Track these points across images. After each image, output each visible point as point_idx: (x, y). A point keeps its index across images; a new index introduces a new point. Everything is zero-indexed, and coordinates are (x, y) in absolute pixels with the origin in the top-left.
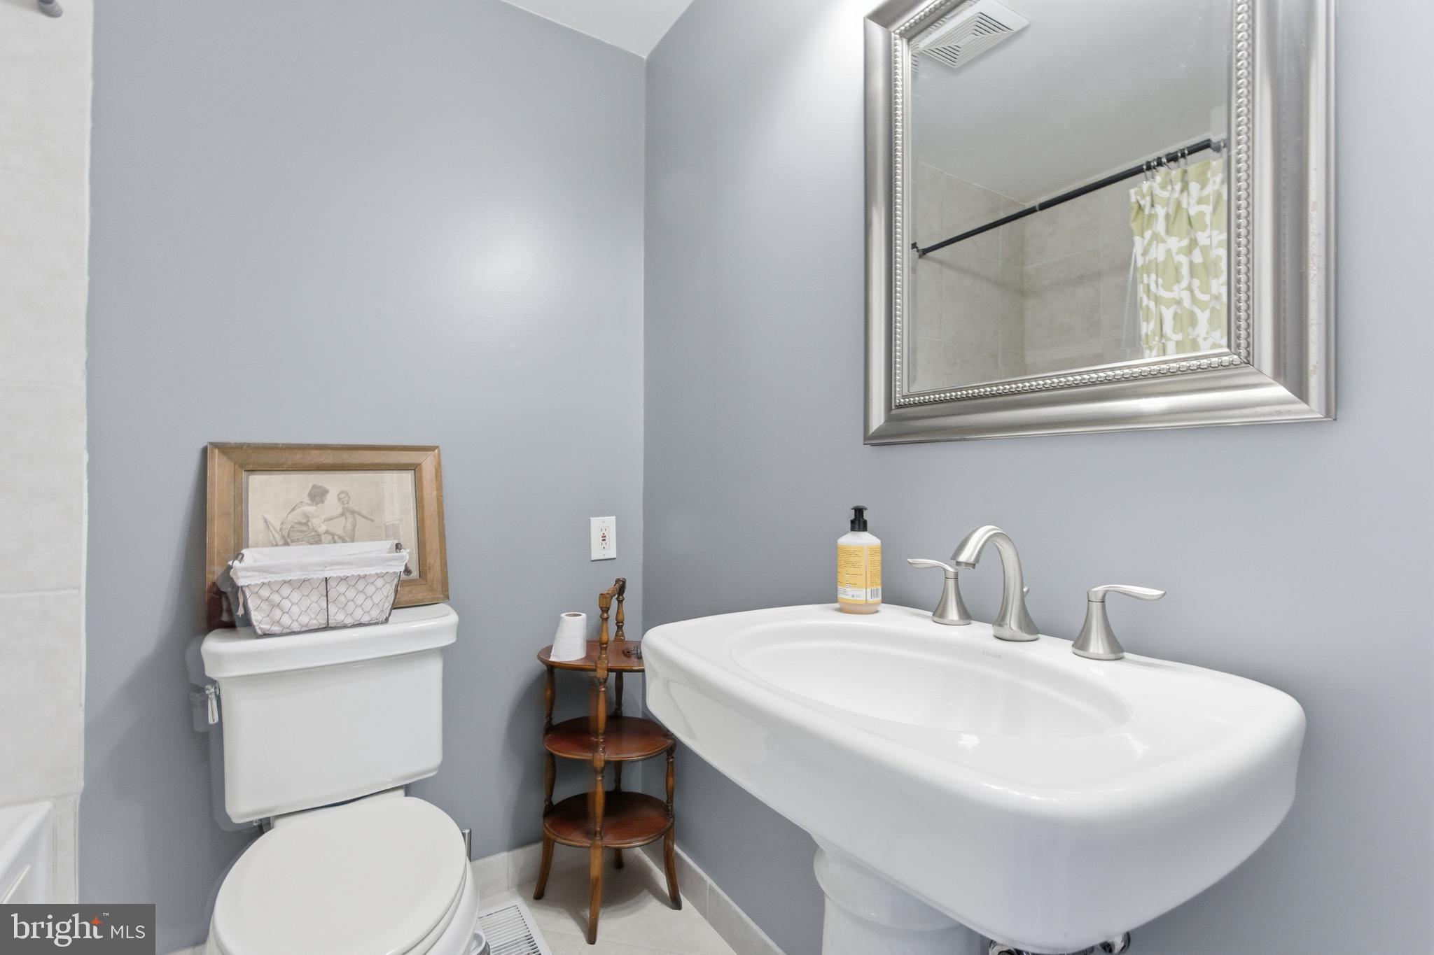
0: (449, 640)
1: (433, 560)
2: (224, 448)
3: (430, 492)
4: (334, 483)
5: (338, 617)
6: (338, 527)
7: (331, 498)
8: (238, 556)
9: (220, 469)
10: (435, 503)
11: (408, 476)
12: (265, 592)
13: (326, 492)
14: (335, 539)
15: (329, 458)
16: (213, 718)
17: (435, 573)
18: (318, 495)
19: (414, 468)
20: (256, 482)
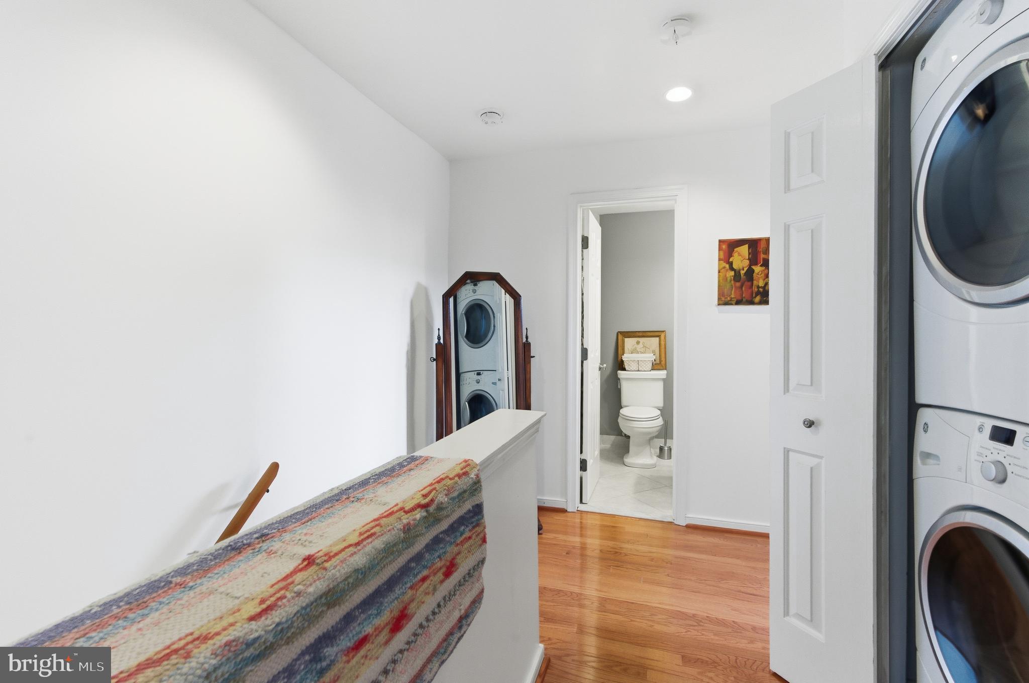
0: (665, 377)
1: (663, 359)
2: (621, 333)
3: (663, 343)
4: (642, 340)
5: (640, 369)
6: (642, 350)
7: (641, 344)
8: (623, 355)
9: (620, 337)
10: (664, 346)
11: (658, 339)
12: (627, 362)
13: (640, 342)
14: (642, 353)
15: (641, 334)
16: (619, 387)
17: (663, 363)
18: (638, 343)
19: (659, 336)
20: (626, 340)
